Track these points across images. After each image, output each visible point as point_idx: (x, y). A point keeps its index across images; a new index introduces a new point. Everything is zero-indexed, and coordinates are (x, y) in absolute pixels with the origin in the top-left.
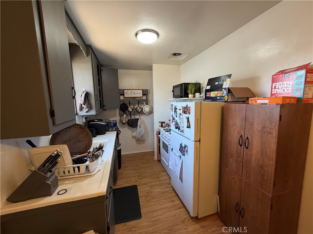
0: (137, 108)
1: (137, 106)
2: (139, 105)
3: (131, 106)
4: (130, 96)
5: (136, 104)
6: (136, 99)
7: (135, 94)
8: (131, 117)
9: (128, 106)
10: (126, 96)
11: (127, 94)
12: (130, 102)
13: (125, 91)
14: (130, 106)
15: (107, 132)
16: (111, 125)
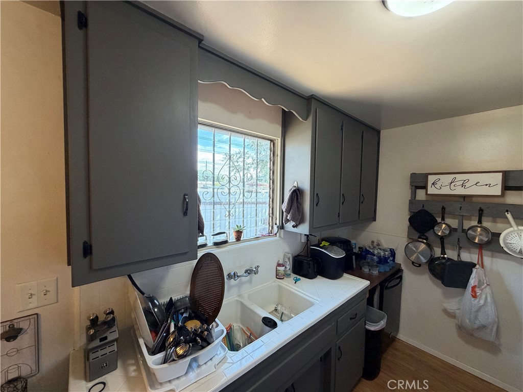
0: (471, 228)
1: (475, 223)
2: (480, 222)
3: (448, 221)
4: (446, 191)
5: (473, 218)
6: (474, 199)
7: (467, 185)
8: (443, 252)
9: (439, 220)
10: (431, 190)
11: (438, 186)
12: (443, 208)
13: (431, 179)
14: (443, 219)
15: (345, 275)
16: (373, 260)
